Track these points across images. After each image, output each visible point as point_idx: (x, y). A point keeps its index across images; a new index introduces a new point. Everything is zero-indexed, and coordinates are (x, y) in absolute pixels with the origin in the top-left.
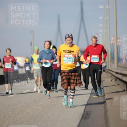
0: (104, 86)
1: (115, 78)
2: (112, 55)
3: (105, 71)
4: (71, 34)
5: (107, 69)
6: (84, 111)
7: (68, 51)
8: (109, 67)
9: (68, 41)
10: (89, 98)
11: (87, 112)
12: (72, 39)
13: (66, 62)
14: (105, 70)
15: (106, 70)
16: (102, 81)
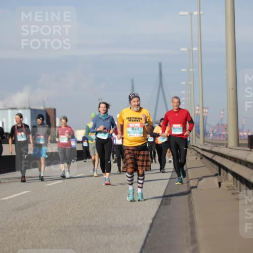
1: (200, 156)
7: (133, 118)
9: (134, 103)
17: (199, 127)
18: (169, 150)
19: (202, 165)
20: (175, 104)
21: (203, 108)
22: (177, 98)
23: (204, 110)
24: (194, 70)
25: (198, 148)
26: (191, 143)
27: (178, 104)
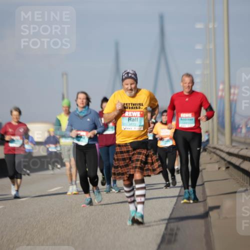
0: (206, 180)
1: (226, 164)
2: (220, 119)
3: (207, 150)
4: (133, 71)
5: (210, 147)
6: (166, 228)
7: (130, 105)
8: (214, 143)
9: (126, 86)
10: (176, 203)
11: (172, 230)
12: (136, 81)
13: (127, 127)
14: (206, 147)
15: (209, 149)
16: (201, 171)
17: (223, 118)
18: (177, 152)
19: (227, 176)
20: (187, 85)
21: (230, 88)
22: (188, 75)
23: (232, 91)
24: (215, 26)
25: (222, 151)
26: (211, 144)
27: (190, 85)
